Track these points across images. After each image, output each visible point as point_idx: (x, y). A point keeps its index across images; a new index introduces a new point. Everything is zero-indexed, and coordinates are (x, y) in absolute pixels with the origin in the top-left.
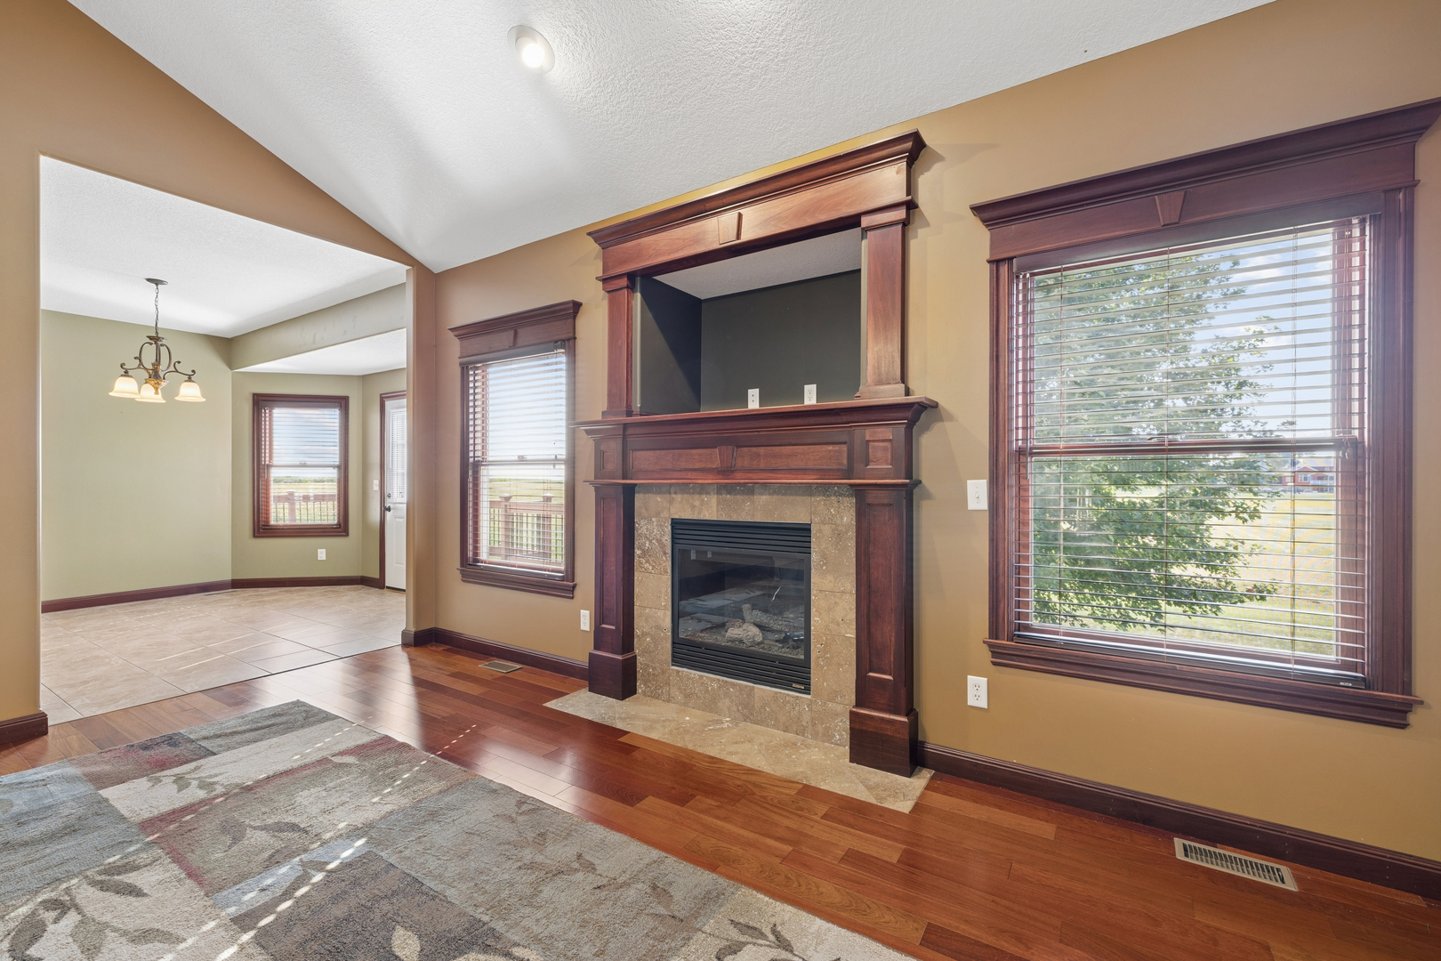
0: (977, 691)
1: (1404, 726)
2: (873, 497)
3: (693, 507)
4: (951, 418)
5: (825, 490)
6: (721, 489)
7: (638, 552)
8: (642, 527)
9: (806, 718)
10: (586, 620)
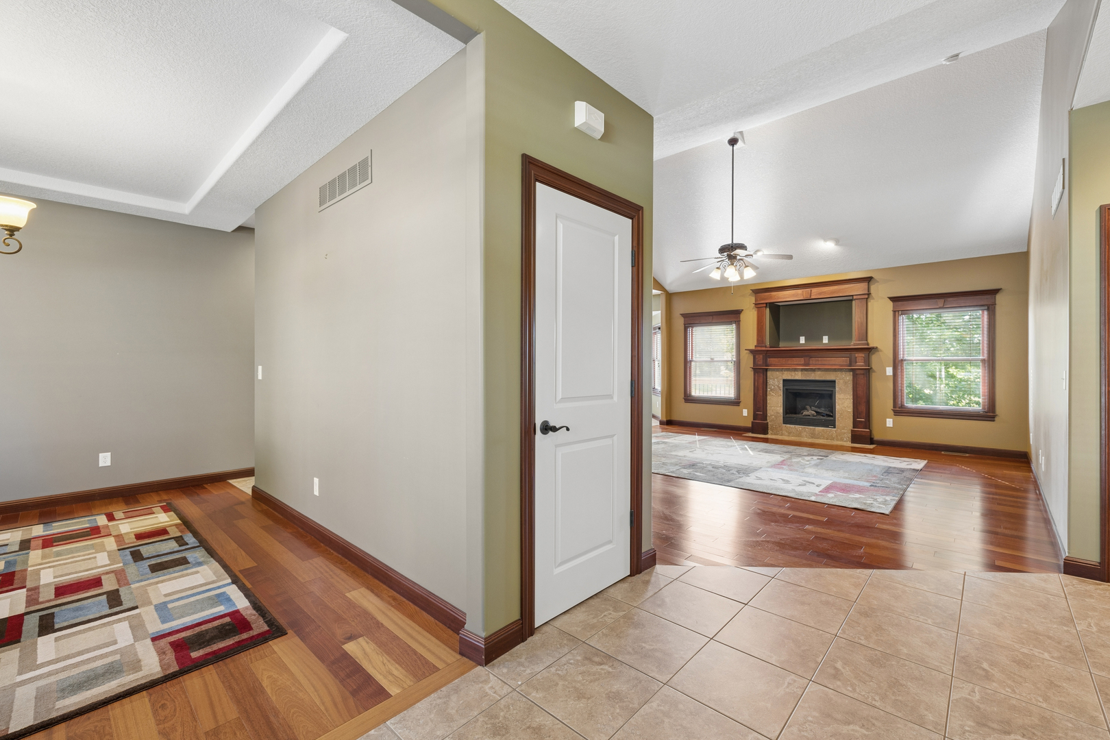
0: (889, 423)
1: (994, 421)
2: (858, 372)
3: (792, 375)
4: (881, 351)
5: (841, 370)
6: (802, 370)
7: (769, 390)
8: (770, 382)
9: (834, 435)
10: (745, 412)
